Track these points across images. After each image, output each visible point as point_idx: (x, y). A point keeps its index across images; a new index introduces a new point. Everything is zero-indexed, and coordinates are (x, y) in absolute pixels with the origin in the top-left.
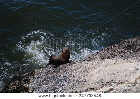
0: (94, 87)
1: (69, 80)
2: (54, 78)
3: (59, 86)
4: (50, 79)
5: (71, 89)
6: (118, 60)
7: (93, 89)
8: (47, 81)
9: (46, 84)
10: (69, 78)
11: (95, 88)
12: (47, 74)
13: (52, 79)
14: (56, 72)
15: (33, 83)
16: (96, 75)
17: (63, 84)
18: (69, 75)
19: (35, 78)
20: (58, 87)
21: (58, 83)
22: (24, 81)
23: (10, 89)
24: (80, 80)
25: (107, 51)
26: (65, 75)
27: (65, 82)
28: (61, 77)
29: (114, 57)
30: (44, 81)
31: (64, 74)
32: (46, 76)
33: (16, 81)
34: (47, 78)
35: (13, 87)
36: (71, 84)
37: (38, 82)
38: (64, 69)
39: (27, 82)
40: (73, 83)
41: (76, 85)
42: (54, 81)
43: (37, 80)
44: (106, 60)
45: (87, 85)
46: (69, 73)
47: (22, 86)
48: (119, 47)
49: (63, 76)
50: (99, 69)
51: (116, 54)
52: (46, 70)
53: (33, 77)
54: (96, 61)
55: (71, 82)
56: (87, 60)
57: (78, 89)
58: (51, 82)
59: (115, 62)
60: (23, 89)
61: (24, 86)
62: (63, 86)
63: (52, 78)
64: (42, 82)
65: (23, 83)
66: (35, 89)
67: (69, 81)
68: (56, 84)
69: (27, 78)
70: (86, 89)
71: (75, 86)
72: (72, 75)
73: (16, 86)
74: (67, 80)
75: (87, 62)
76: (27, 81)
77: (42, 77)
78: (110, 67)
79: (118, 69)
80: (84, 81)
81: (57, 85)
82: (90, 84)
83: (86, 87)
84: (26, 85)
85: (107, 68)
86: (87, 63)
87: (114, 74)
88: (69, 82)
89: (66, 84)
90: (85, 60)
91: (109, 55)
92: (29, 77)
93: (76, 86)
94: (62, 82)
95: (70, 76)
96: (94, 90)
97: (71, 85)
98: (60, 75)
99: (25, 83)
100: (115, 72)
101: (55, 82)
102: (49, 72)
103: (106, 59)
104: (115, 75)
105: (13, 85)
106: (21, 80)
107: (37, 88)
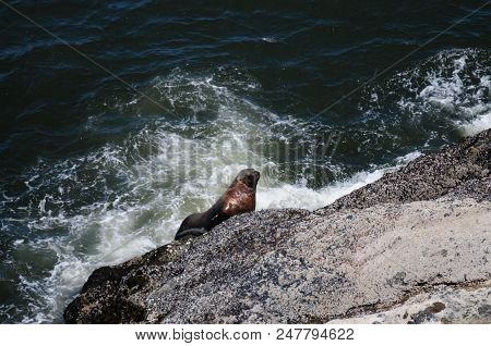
0: (376, 300)
1: (286, 276)
2: (235, 272)
3: (252, 297)
4: (219, 277)
5: (296, 308)
6: (457, 202)
7: (371, 308)
8: (209, 284)
9: (207, 293)
10: (287, 270)
11: (379, 302)
12: (209, 257)
13: (229, 274)
14: (240, 251)
15: (160, 291)
16: (380, 259)
17: (266, 293)
18: (286, 259)
19: (168, 272)
20: (249, 303)
21: (248, 287)
22: (130, 283)
23: (81, 315)
24: (327, 276)
25: (418, 172)
26: (271, 262)
27: (271, 285)
28: (260, 266)
29: (443, 194)
30: (201, 281)
31: (269, 256)
32: (206, 264)
33: (100, 284)
34: (208, 271)
35: (93, 306)
36: (294, 292)
37: (178, 288)
38: (268, 240)
39: (140, 288)
40: (299, 287)
41: (310, 294)
42: (236, 281)
43: (177, 279)
44: (416, 205)
45: (352, 292)
46: (284, 253)
47: (125, 303)
48: (458, 158)
49: (266, 265)
50: (390, 235)
51: (451, 182)
52: (205, 243)
53: (162, 270)
54: (382, 209)
55: (295, 285)
56: (348, 206)
57: (321, 306)
58: (223, 286)
59: (449, 211)
60: (126, 314)
61: (130, 303)
62: (268, 300)
63: (226, 271)
64: (191, 285)
65: (125, 292)
66: (169, 312)
67: (286, 282)
68: (242, 293)
69: (140, 273)
70: (348, 307)
71: (307, 298)
72: (297, 261)
73: (103, 303)
74: (281, 277)
75: (349, 213)
76: (139, 282)
77: (192, 270)
78: (430, 229)
79: (457, 236)
80: (341, 279)
81: (244, 295)
82: (360, 288)
83: (347, 301)
84: (135, 298)
85: (420, 231)
86: (350, 217)
87: (444, 253)
88: (288, 286)
89: (275, 291)
90: (339, 208)
91: (424, 187)
92: (146, 270)
93: (312, 299)
94: (263, 286)
95: (291, 263)
96: (374, 311)
97: (293, 296)
98: (256, 262)
99: (134, 292)
100: (450, 247)
101: (238, 285)
102: (215, 252)
103: (414, 200)
104: (449, 257)
105: (92, 301)
106: (119, 279)
107: (174, 306)
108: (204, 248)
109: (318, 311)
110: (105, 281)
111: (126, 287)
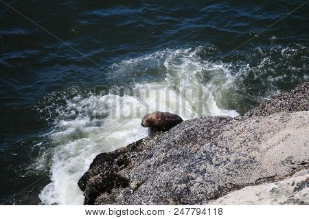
0: (274, 174)
1: (217, 159)
2: (185, 156)
3: (196, 172)
4: (175, 159)
5: (224, 179)
7: (271, 179)
8: (169, 164)
9: (167, 169)
10: (218, 155)
11: (276, 175)
12: (169, 146)
13: (181, 158)
14: (188, 143)
15: (138, 168)
16: (277, 148)
17: (205, 169)
18: (217, 148)
19: (143, 156)
20: (194, 176)
21: (193, 166)
22: (120, 163)
23: (89, 183)
24: (243, 159)
25: (301, 93)
26: (208, 150)
27: (208, 164)
28: (201, 152)
30: (164, 162)
31: (207, 146)
32: (167, 151)
33: (101, 164)
34: (168, 156)
35: (96, 177)
36: (222, 169)
37: (149, 166)
38: (206, 136)
39: (125, 166)
40: (226, 166)
41: (233, 170)
42: (185, 162)
43: (148, 161)
44: (300, 113)
45: (259, 169)
46: (216, 145)
47: (116, 176)
49: (205, 152)
50: (283, 133)
52: (167, 138)
53: (139, 155)
54: (278, 116)
55: (223, 164)
56: (256, 115)
57: (239, 178)
58: (178, 165)
60: (117, 182)
61: (119, 176)
62: (206, 174)
63: (179, 156)
64: (158, 164)
65: (116, 169)
66: (144, 182)
67: (217, 162)
68: (189, 169)
69: (125, 157)
70: (256, 178)
71: (230, 173)
72: (225, 149)
73: (103, 176)
74: (214, 160)
75: (257, 118)
76: (125, 163)
77: (158, 155)
80: (252, 161)
81: (191, 171)
82: (264, 167)
83: (256, 176)
84: (123, 173)
85: (302, 130)
86: (258, 121)
88: (219, 165)
89: (210, 168)
90: (251, 115)
91: (305, 102)
92: (129, 155)
93: (234, 173)
94: (203, 165)
95: (220, 150)
96: (273, 181)
97: (222, 171)
98: (198, 149)
99: (122, 169)
101: (187, 164)
102: (172, 144)
103: (299, 110)
105: (95, 174)
106: (113, 161)
107: (147, 178)
108: (166, 141)
109: (238, 181)
110: (104, 162)
111: (117, 166)
